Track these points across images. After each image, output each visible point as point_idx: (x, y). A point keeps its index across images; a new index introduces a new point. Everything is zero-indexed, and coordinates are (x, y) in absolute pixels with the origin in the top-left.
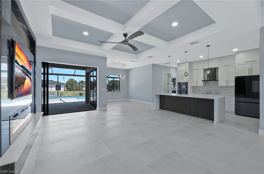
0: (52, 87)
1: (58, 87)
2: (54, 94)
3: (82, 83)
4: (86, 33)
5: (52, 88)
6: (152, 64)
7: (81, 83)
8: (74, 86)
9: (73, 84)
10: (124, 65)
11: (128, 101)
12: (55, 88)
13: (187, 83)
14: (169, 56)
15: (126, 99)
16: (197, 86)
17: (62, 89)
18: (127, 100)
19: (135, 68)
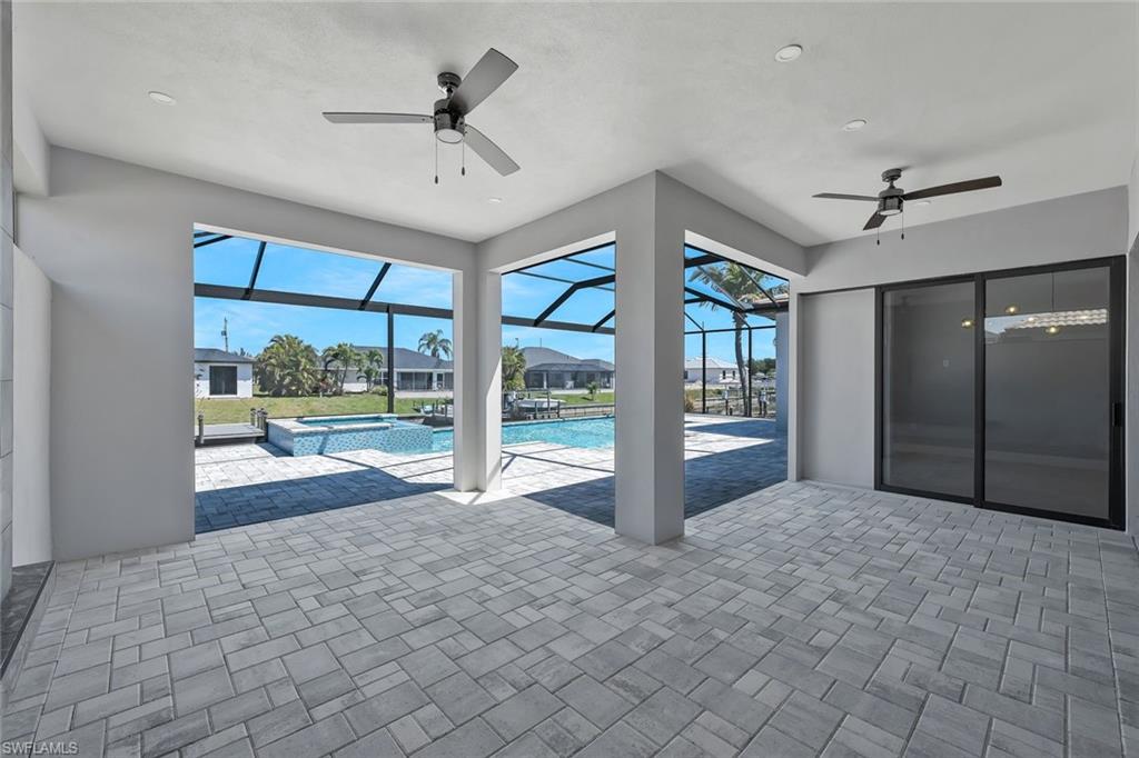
1: (224, 379)
3: (345, 360)
7: (336, 356)
8: (306, 375)
9: (297, 364)
12: (208, 382)
17: (246, 388)
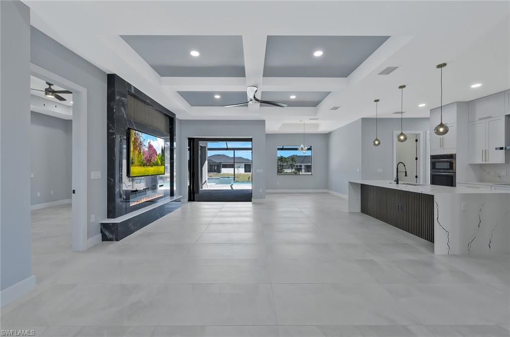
0: (239, 167)
2: (229, 177)
3: (282, 161)
4: (217, 97)
5: (240, 169)
6: (362, 119)
10: (317, 125)
11: (328, 193)
12: (244, 169)
13: (452, 157)
14: (377, 101)
15: (325, 191)
16: (487, 163)
18: (326, 193)
19: (337, 129)
